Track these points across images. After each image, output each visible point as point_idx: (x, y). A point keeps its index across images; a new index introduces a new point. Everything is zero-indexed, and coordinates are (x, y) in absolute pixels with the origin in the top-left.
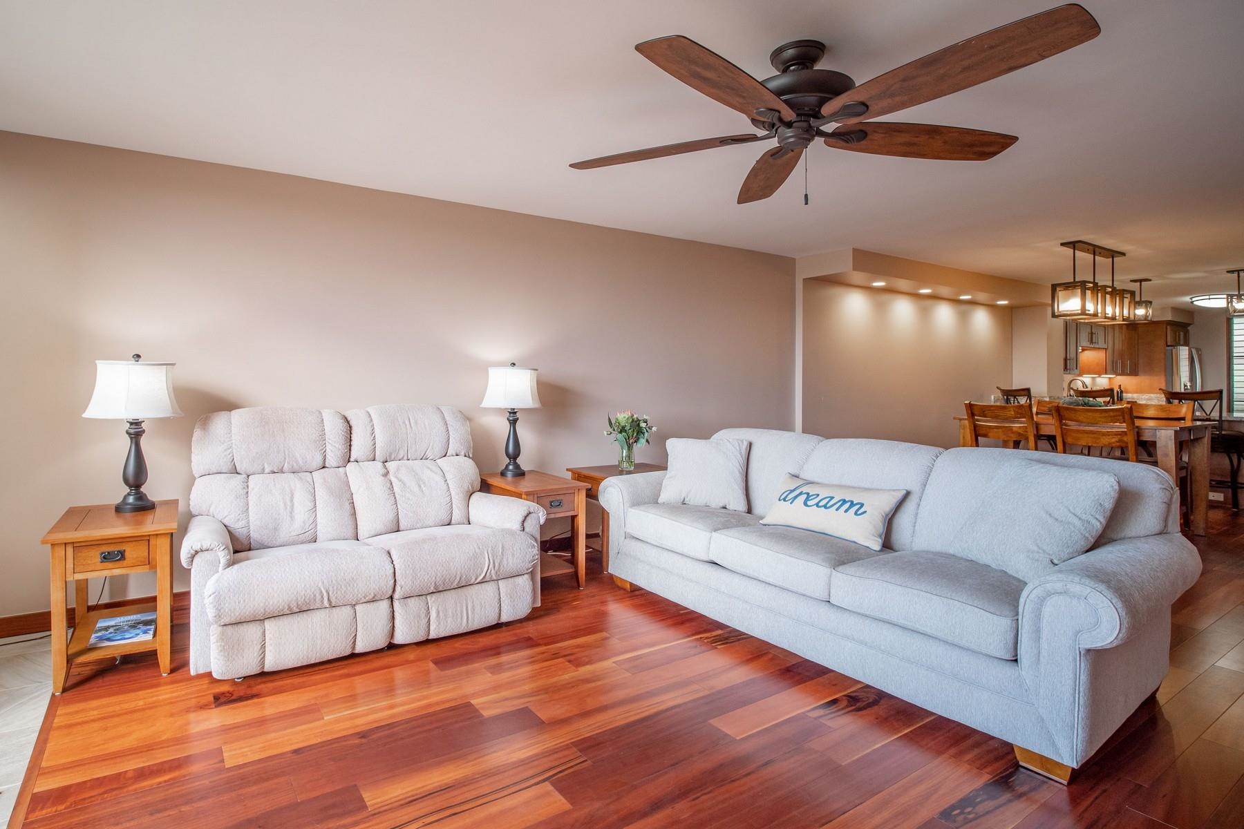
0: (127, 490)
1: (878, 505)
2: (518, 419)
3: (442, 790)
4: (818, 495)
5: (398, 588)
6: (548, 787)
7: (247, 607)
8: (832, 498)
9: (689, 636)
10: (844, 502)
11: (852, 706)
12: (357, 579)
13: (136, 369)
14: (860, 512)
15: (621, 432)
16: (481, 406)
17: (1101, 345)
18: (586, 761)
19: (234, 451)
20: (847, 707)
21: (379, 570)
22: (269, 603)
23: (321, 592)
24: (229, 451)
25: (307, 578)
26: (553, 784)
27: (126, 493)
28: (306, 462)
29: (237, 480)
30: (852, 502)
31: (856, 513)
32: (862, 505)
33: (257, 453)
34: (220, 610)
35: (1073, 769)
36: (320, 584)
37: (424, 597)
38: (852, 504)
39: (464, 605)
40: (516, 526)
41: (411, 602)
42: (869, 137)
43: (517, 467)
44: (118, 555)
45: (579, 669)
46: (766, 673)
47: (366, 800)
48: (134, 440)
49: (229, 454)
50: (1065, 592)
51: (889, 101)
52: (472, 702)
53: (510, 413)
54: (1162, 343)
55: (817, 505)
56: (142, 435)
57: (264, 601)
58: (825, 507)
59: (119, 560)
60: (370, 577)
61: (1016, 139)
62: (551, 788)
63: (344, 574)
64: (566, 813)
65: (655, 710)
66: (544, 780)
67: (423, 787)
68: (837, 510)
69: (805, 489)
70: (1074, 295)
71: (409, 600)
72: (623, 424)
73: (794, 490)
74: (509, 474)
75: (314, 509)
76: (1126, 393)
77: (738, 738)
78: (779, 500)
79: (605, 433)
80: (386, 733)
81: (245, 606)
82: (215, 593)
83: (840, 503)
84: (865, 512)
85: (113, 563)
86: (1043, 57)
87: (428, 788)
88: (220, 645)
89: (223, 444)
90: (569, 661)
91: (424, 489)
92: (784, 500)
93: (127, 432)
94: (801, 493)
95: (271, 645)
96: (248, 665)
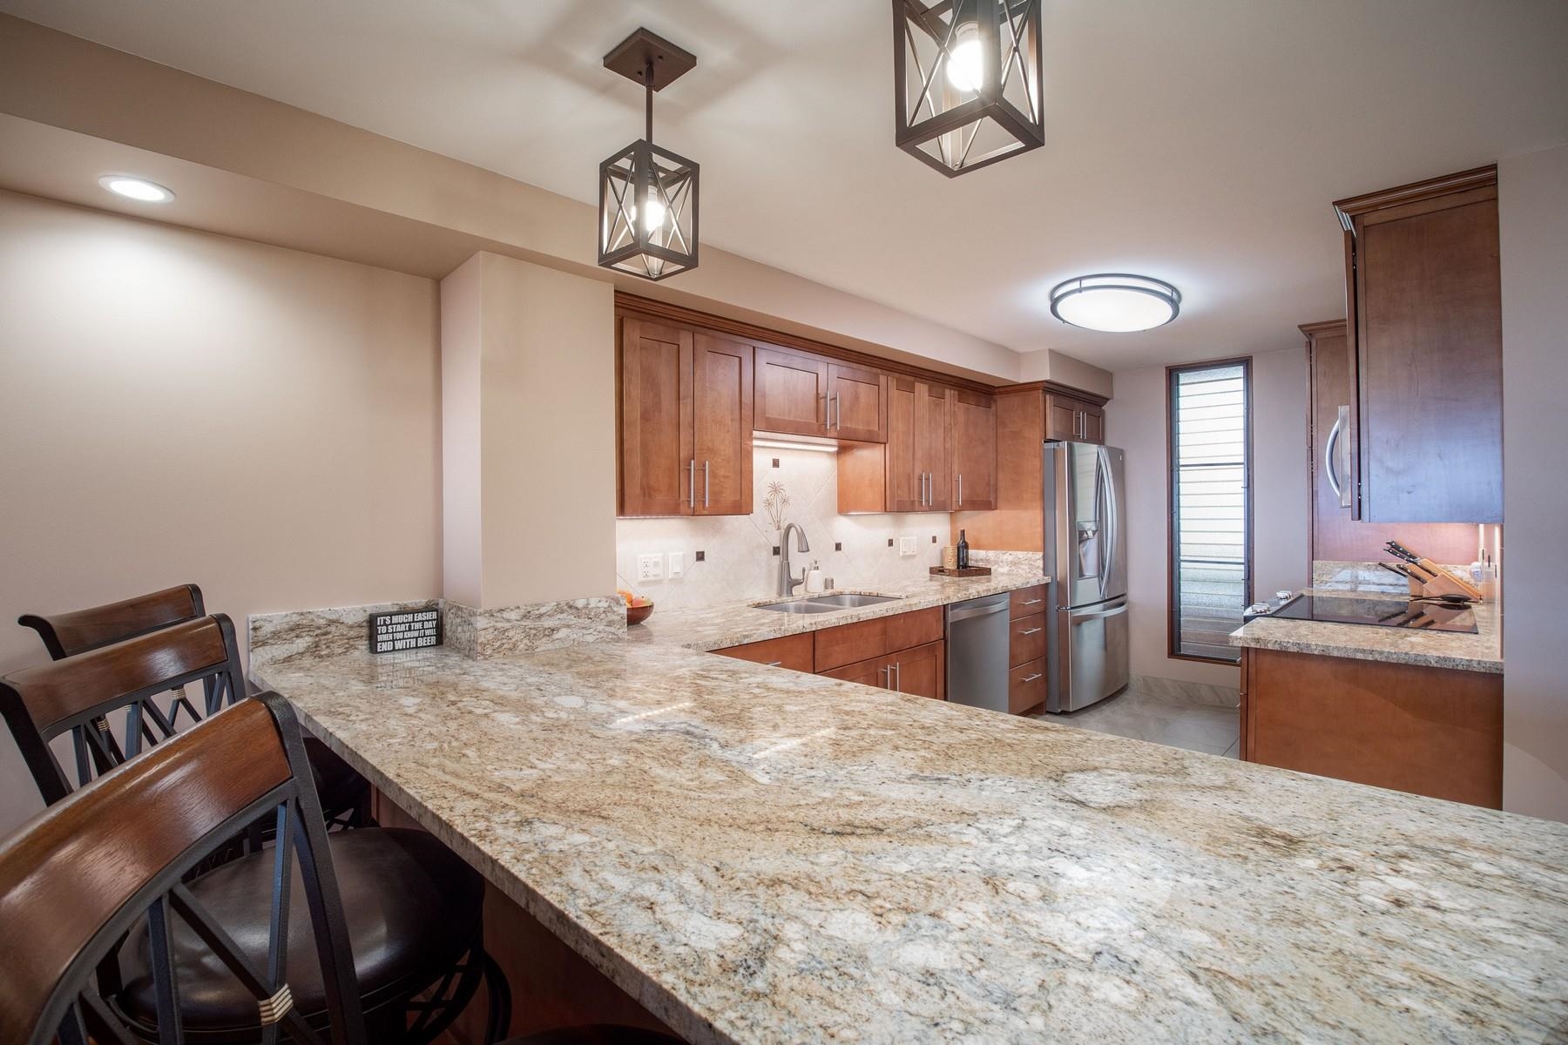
76: (978, 547)
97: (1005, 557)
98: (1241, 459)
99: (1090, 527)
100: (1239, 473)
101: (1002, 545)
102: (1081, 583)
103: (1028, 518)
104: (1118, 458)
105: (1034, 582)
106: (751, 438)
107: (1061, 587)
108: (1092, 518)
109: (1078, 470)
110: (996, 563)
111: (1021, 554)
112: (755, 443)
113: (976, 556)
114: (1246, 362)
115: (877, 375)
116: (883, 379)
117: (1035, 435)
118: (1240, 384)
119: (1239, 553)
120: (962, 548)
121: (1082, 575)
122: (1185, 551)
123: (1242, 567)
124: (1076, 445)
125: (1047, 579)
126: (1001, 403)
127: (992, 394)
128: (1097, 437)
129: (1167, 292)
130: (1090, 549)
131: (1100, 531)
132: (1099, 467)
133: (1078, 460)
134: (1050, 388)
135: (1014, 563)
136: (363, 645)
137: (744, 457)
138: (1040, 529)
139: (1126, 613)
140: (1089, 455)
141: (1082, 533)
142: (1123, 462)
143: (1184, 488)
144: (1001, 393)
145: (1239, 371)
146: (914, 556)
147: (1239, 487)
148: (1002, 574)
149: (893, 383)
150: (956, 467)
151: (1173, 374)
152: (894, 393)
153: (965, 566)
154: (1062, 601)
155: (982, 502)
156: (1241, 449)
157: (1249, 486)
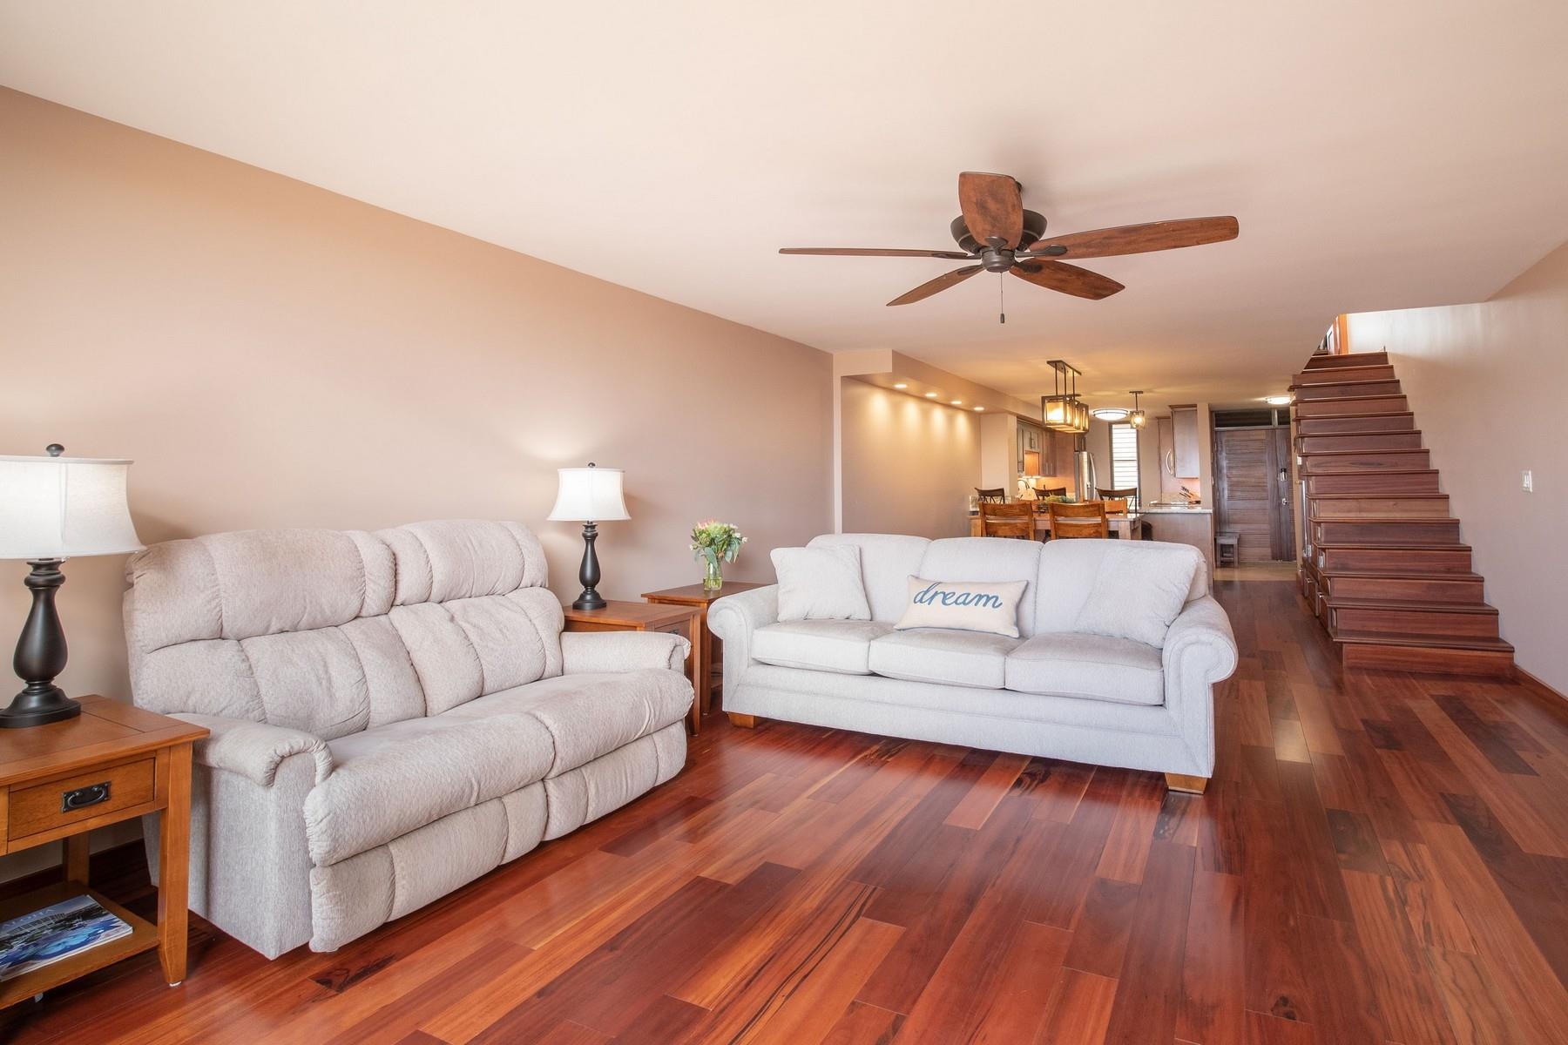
0: (23, 685)
1: (1008, 596)
2: (597, 534)
3: (766, 964)
4: (954, 593)
5: (558, 761)
6: (865, 922)
7: (375, 826)
8: (969, 594)
9: (849, 761)
10: (981, 597)
11: (1034, 781)
12: (512, 758)
13: (53, 468)
14: (996, 604)
15: (710, 545)
16: (549, 519)
17: (1036, 450)
18: (875, 889)
19: (223, 601)
20: (1033, 781)
21: (536, 741)
22: (405, 816)
23: (472, 784)
24: (217, 601)
25: (452, 768)
26: (868, 915)
27: (20, 691)
28: (336, 611)
29: (227, 650)
30: (988, 596)
31: (993, 606)
32: (997, 598)
33: (261, 603)
34: (337, 840)
35: (1208, 779)
36: (470, 774)
37: (578, 770)
38: (989, 598)
39: (623, 771)
40: (663, 664)
41: (567, 779)
42: (1043, 271)
43: (596, 596)
44: (100, 792)
45: (782, 812)
46: (943, 778)
47: (695, 1003)
48: (42, 597)
49: (216, 607)
50: (1197, 642)
51: (1085, 250)
52: (702, 875)
53: (587, 527)
54: (1072, 448)
55: (956, 602)
56: (58, 586)
57: (399, 813)
58: (964, 603)
59: (103, 800)
60: (528, 753)
61: (1124, 287)
62: (870, 921)
63: (496, 754)
64: (905, 935)
65: (889, 829)
66: (857, 916)
67: (744, 968)
68: (976, 605)
69: (937, 588)
70: (1057, 407)
71: (564, 777)
72: (713, 536)
73: (928, 591)
74: (588, 606)
75: (364, 680)
77: (979, 828)
78: (915, 602)
79: (691, 547)
80: (635, 937)
81: (373, 827)
82: (329, 814)
83: (977, 599)
84: (1001, 604)
85: (97, 806)
86: (1198, 244)
87: (750, 967)
88: (335, 896)
89: (202, 591)
90: (762, 809)
91: (508, 633)
92: (921, 601)
93: (28, 582)
94: (936, 593)
95: (404, 878)
96: (369, 919)
98: (1135, 459)
100: (1135, 464)
124: (1082, 452)
132: (1089, 461)
140: (1085, 456)
143: (1115, 469)
147: (1136, 469)
151: (1112, 426)
156: (1135, 455)
157: (1139, 469)
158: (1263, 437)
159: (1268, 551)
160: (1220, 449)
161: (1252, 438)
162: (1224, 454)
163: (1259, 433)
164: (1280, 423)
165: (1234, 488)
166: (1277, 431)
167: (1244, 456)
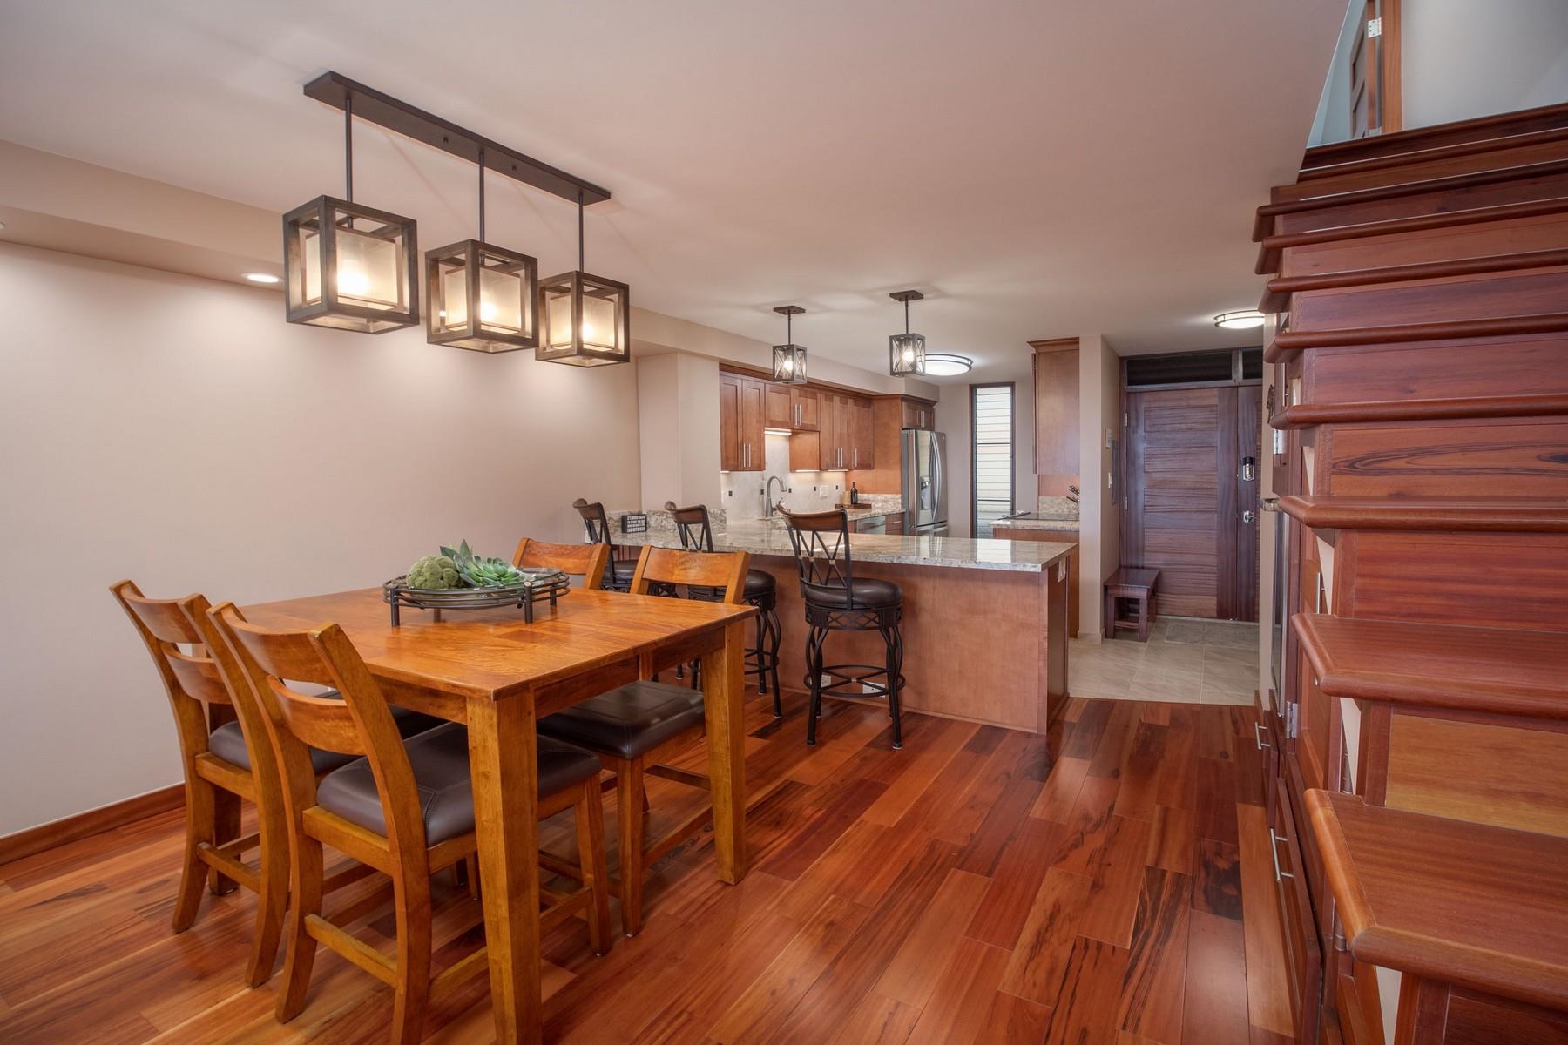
97: (879, 498)
98: (1009, 441)
99: (927, 480)
100: (1008, 448)
101: (877, 490)
102: (922, 512)
103: (893, 475)
104: (942, 438)
105: (897, 511)
106: (764, 430)
107: (911, 514)
108: (928, 474)
109: (920, 444)
110: (874, 501)
111: (888, 496)
112: (766, 432)
113: (863, 497)
114: (1012, 385)
115: (816, 394)
116: (819, 395)
117: (896, 426)
118: (1009, 397)
119: (1008, 495)
120: (854, 494)
121: (922, 508)
122: (980, 495)
123: (1009, 503)
124: (919, 431)
125: (904, 510)
126: (876, 405)
127: (872, 399)
128: (930, 427)
129: (966, 361)
130: (927, 493)
131: (931, 482)
132: (932, 445)
133: (920, 439)
134: (905, 398)
135: (885, 501)
136: (620, 529)
137: (761, 440)
138: (899, 481)
139: (947, 530)
140: (926, 437)
141: (923, 482)
142: (945, 442)
143: (979, 457)
144: (876, 399)
145: (1008, 389)
146: (826, 497)
147: (1008, 457)
148: (878, 508)
149: (823, 397)
150: (853, 445)
151: (973, 388)
152: (823, 402)
153: (856, 503)
154: (912, 522)
155: (866, 465)
156: (1008, 435)
157: (1013, 457)
158: (1215, 401)
159: (1211, 603)
160: (1133, 423)
161: (1192, 403)
162: (1141, 432)
163: (1208, 394)
164: (1246, 376)
165: (1156, 491)
166: (1241, 390)
167: (1178, 436)
